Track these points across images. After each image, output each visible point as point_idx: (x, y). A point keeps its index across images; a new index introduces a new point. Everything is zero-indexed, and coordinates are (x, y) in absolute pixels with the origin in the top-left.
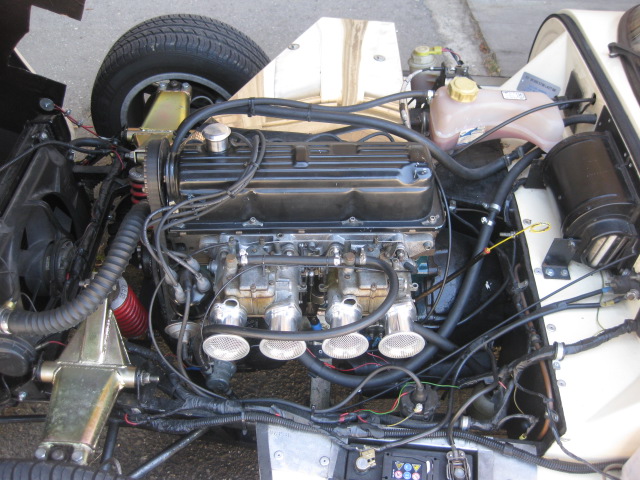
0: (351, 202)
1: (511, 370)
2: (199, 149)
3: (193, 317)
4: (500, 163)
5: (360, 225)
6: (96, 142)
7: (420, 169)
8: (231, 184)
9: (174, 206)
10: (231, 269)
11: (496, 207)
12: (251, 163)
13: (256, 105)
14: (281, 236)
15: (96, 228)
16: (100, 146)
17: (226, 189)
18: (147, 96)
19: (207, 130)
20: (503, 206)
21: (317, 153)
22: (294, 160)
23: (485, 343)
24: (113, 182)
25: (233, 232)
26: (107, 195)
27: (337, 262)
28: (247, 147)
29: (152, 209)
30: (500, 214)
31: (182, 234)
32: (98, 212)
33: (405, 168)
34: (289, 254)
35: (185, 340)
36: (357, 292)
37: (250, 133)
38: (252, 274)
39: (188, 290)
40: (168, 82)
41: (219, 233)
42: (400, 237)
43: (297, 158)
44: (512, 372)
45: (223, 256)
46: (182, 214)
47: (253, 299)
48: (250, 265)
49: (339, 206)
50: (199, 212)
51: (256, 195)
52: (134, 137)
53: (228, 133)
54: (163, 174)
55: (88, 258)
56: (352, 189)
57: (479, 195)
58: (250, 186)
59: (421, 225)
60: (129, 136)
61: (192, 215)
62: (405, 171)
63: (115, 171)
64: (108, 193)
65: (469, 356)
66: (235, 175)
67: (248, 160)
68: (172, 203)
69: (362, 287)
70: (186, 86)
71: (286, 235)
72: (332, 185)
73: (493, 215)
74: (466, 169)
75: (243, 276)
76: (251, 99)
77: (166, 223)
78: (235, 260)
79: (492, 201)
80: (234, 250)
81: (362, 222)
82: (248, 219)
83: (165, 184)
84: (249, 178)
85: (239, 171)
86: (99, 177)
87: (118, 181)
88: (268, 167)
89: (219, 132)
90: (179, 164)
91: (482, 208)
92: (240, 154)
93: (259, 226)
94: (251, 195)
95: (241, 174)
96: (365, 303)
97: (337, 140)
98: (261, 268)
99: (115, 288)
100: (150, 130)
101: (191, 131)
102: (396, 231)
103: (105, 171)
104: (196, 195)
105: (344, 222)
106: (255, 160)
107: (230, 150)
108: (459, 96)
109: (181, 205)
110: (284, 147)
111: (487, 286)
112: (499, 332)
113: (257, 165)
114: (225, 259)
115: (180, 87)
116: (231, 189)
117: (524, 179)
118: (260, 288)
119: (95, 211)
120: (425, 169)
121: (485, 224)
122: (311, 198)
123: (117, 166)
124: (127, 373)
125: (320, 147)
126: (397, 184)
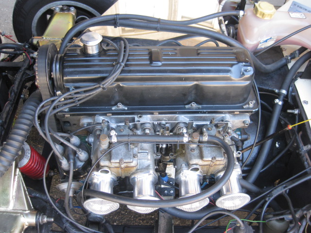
0: (194, 92)
1: (305, 212)
2: (78, 52)
3: (76, 177)
4: (284, 61)
5: (199, 108)
6: (14, 46)
7: (246, 68)
8: (103, 79)
9: (60, 96)
10: (104, 145)
11: (284, 92)
12: (119, 63)
13: (120, 19)
14: (140, 117)
15: (12, 105)
16: (17, 48)
17: (99, 83)
18: (48, 16)
19: (84, 37)
20: (288, 92)
21: (168, 55)
22: (151, 60)
23: (284, 190)
24: (24, 73)
25: (105, 114)
26: (19, 82)
27: (186, 139)
28: (115, 50)
29: (44, 97)
30: (286, 97)
31: (66, 116)
32: (13, 94)
33: (235, 67)
34: (147, 131)
35: (71, 194)
36: (200, 162)
37: (116, 40)
38: (120, 150)
39: (72, 161)
40: (61, 6)
41: (94, 115)
42: (228, 117)
43: (153, 58)
44: (306, 214)
45: (98, 133)
46: (66, 102)
47: (121, 168)
48: (119, 142)
49: (185, 95)
50: (79, 100)
51: (122, 87)
52: (38, 42)
53: (100, 39)
54: (51, 71)
55: (5, 126)
56: (195, 83)
57: (270, 83)
58: (118, 80)
59: (243, 108)
60: (35, 42)
61: (74, 102)
62: (234, 69)
63: (26, 65)
64: (21, 80)
65: (271, 199)
66: (106, 72)
67: (116, 60)
68: (59, 93)
69: (205, 159)
70: (72, 9)
71: (144, 116)
72: (180, 79)
73: (282, 97)
74: (264, 66)
75: (113, 151)
76: (116, 15)
77: (54, 108)
78: (107, 138)
79: (281, 88)
80: (106, 129)
81: (200, 106)
82: (116, 104)
83: (53, 78)
84: (117, 74)
85: (109, 69)
86: (15, 69)
87: (28, 72)
88: (131, 65)
89: (93, 38)
90: (63, 63)
91: (273, 92)
92: (110, 56)
93: (124, 110)
94: (118, 87)
95: (111, 71)
96: (205, 169)
97: (179, 45)
98: (127, 144)
99: (20, 153)
100: (49, 38)
101: (74, 38)
102: (225, 113)
103: (19, 65)
104: (76, 88)
105: (187, 106)
106: (121, 61)
107: (102, 52)
108: (263, 15)
109: (66, 95)
110: (143, 50)
111: (277, 145)
112: (294, 183)
113: (123, 64)
114: (99, 135)
115: (69, 10)
116: (103, 83)
117: (301, 72)
118: (127, 161)
119: (11, 93)
120: (249, 68)
121: (277, 103)
122: (164, 89)
123: (27, 62)
124: (30, 216)
125: (169, 50)
126: (228, 79)
